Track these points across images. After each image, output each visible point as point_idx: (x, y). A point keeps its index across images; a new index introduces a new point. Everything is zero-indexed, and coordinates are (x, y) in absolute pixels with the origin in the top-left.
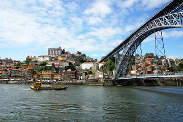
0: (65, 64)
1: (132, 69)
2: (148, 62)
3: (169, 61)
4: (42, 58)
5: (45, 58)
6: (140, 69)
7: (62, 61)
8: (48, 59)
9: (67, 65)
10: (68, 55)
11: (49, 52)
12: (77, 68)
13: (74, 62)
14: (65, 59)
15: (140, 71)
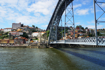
0: (20, 33)
1: (64, 36)
2: (76, 31)
3: (90, 30)
4: (7, 30)
5: (9, 30)
6: (69, 36)
7: (19, 31)
8: (10, 30)
9: (22, 34)
10: (25, 28)
11: (13, 26)
12: (29, 36)
13: (27, 32)
14: (22, 30)
15: (69, 37)
